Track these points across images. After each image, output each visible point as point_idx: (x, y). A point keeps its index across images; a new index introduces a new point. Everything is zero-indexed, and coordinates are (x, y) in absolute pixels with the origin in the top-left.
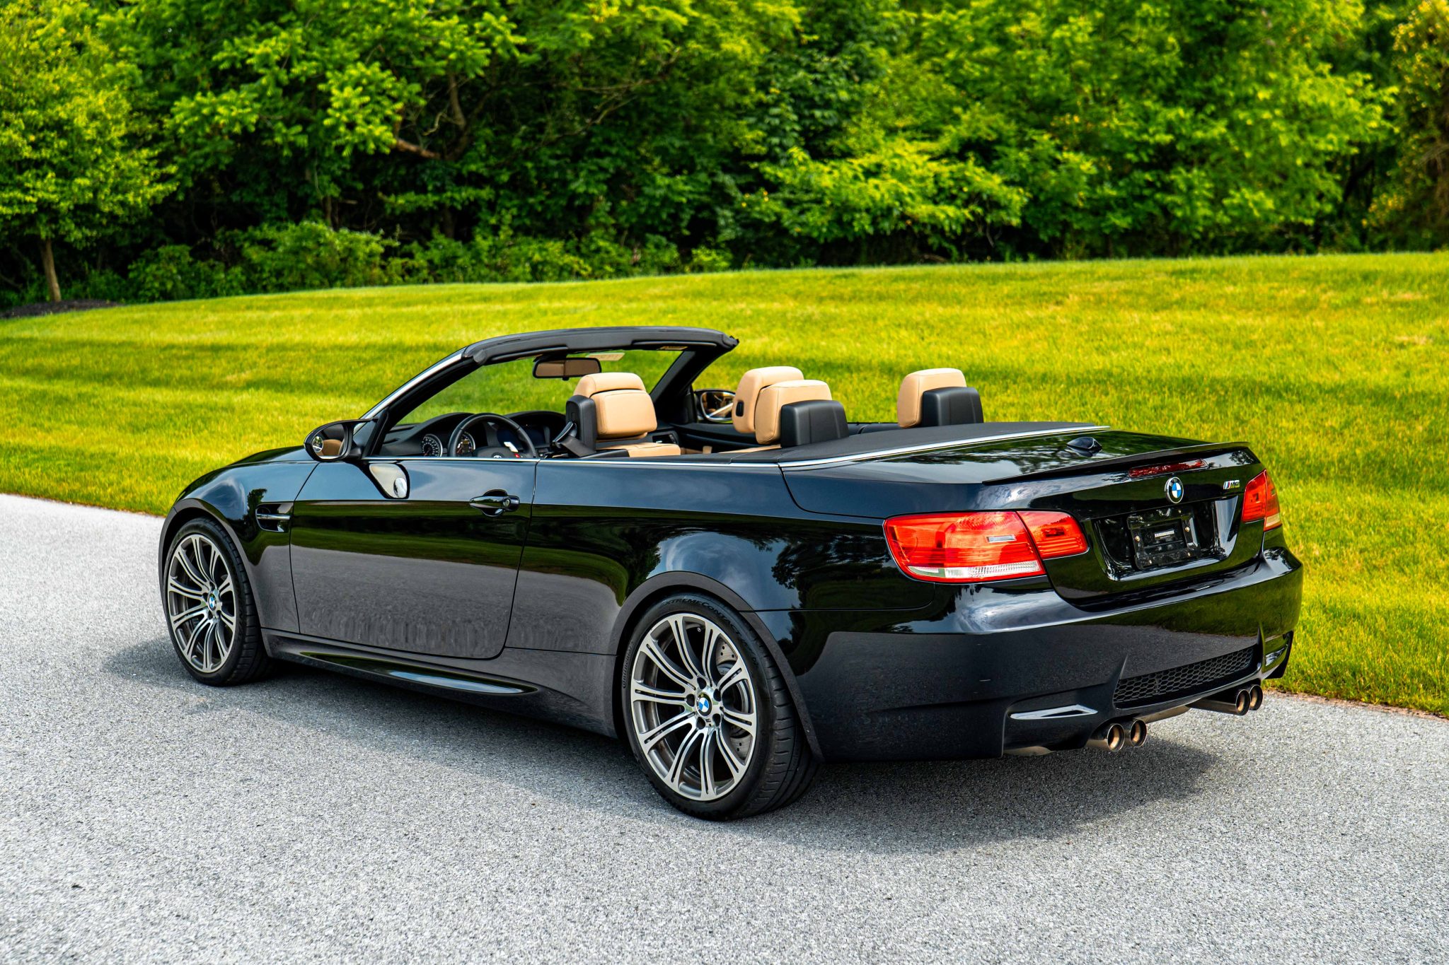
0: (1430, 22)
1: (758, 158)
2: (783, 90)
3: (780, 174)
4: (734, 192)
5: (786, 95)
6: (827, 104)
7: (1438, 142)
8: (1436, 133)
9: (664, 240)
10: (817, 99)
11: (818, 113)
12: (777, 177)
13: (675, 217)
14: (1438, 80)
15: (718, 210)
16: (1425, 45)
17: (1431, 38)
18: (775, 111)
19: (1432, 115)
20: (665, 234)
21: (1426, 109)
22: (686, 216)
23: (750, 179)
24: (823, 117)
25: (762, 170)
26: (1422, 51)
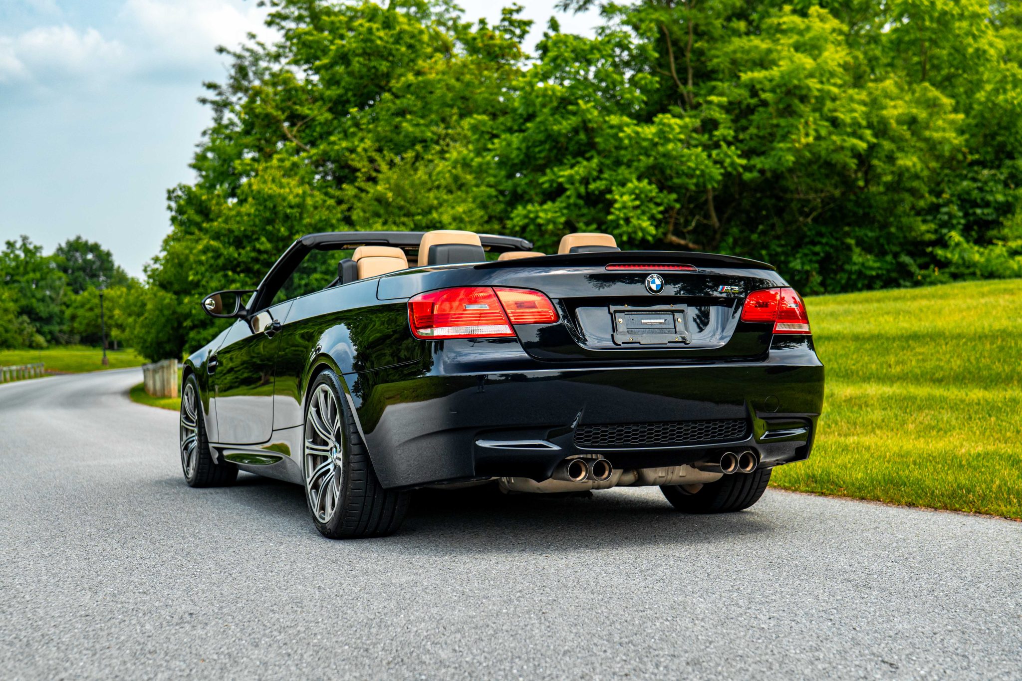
1: (933, 244)
2: (952, 195)
3: (949, 255)
4: (914, 269)
5: (954, 199)
6: (987, 204)
10: (979, 201)
11: (979, 211)
12: (946, 258)
15: (902, 282)
18: (944, 210)
23: (926, 259)
24: (983, 214)
25: (935, 253)
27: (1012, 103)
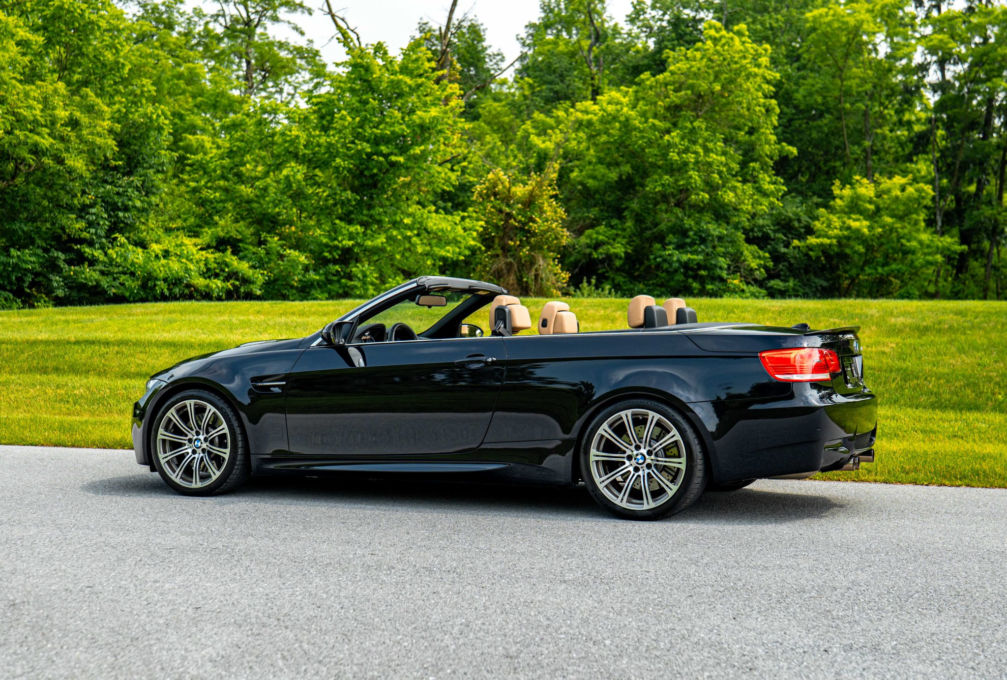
0: (495, 185)
1: (81, 241)
2: (97, 197)
3: (96, 254)
4: (62, 264)
5: (99, 200)
6: (126, 209)
7: (501, 257)
8: (499, 252)
9: (11, 296)
10: (120, 204)
11: (121, 214)
12: (93, 255)
13: (20, 280)
14: (502, 220)
15: (51, 276)
16: (492, 199)
17: (495, 194)
18: (93, 210)
19: (497, 240)
20: (11, 291)
21: (494, 237)
22: (29, 278)
23: (72, 256)
24: (125, 217)
25: (82, 250)
26: (491, 202)
27: (150, 118)
